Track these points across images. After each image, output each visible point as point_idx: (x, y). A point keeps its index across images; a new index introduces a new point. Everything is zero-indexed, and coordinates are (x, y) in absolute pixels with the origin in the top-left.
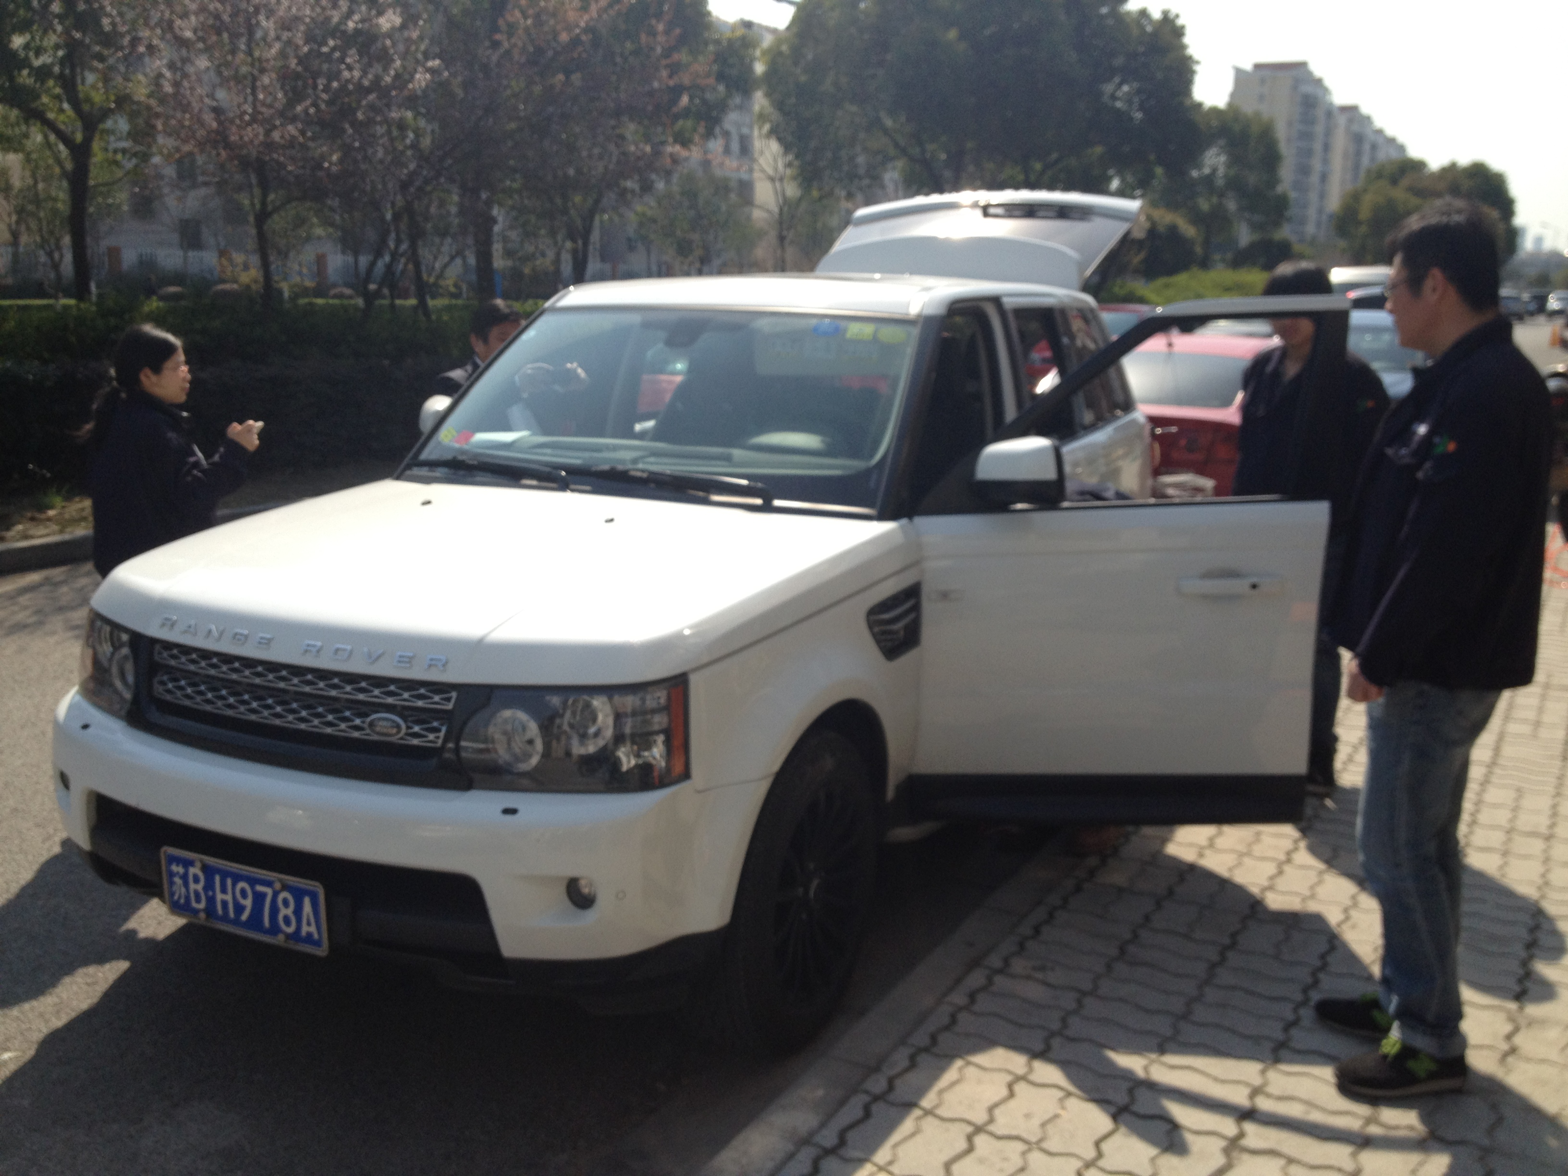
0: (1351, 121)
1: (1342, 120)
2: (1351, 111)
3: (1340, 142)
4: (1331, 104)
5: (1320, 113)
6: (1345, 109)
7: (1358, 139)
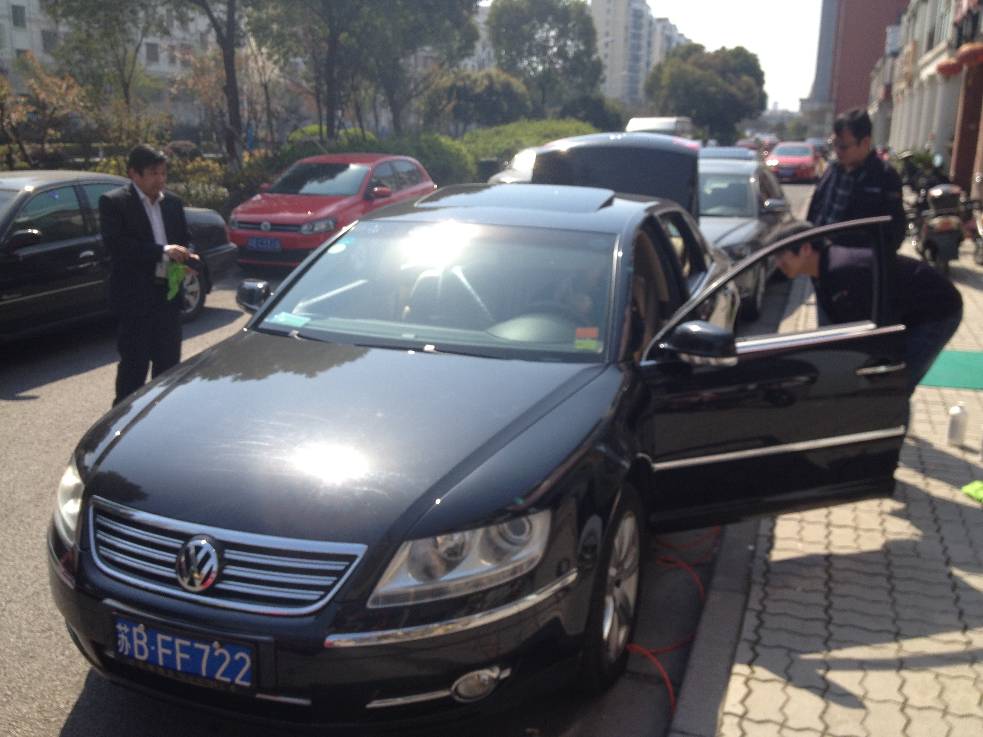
0: (664, 28)
1: (658, 27)
2: (663, 21)
3: (658, 42)
4: (651, 16)
5: (645, 21)
6: (660, 20)
7: (669, 39)
